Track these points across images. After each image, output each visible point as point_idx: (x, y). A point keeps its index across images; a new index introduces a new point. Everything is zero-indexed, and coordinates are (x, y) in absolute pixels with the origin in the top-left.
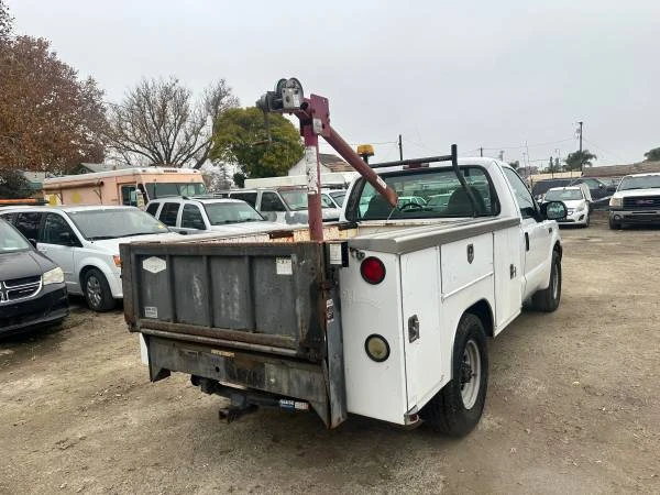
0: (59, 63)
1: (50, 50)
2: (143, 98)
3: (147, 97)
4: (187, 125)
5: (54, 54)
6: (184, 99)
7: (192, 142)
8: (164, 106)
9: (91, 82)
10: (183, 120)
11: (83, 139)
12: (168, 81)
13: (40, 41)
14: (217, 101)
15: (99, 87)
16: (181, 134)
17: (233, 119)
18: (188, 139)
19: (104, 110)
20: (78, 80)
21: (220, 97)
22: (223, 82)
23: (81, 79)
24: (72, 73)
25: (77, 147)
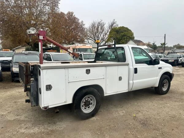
0: (75, 17)
1: (74, 14)
2: (93, 26)
3: (94, 25)
4: (104, 32)
5: (75, 15)
6: (103, 25)
7: (104, 37)
8: (98, 27)
9: (82, 22)
10: (103, 31)
11: (80, 36)
12: (99, 21)
13: (72, 12)
14: (112, 25)
15: (84, 23)
16: (102, 35)
17: (114, 30)
18: (103, 36)
19: (85, 29)
20: (79, 22)
21: (113, 24)
22: (114, 20)
23: (80, 21)
24: (78, 20)
25: (78, 38)
